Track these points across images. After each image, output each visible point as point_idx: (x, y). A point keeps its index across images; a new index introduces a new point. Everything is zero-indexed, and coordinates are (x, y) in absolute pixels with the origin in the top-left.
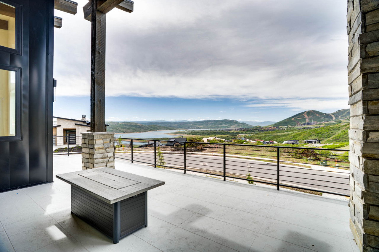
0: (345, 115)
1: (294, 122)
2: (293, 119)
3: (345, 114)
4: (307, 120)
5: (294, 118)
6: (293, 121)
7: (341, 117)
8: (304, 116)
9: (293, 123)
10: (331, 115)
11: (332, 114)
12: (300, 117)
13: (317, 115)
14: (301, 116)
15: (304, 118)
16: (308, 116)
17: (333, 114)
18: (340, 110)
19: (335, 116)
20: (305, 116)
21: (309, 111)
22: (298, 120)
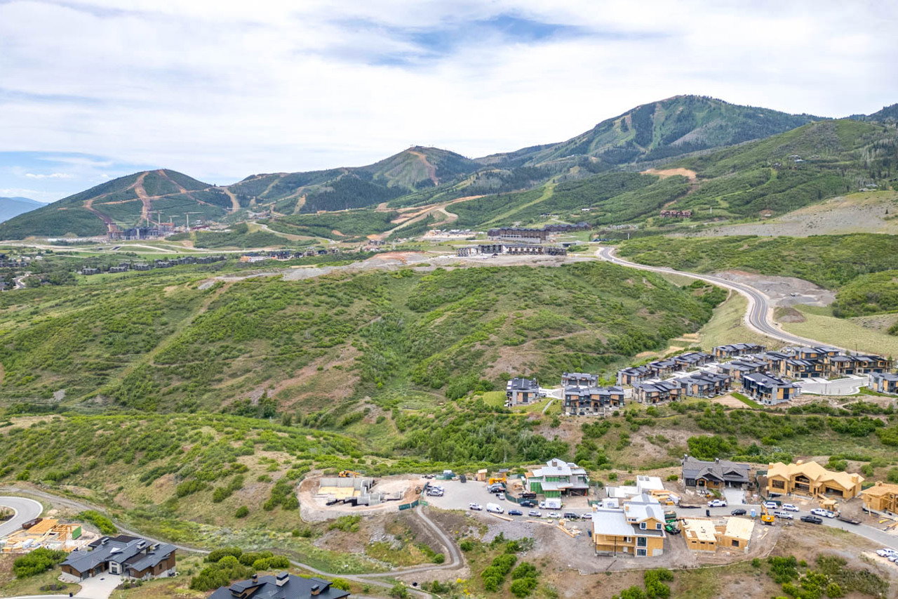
0: (268, 197)
1: (94, 218)
2: (88, 205)
3: (266, 192)
4: (144, 211)
5: (91, 201)
6: (89, 215)
7: (258, 201)
8: (132, 194)
9: (86, 221)
10: (229, 193)
11: (230, 188)
12: (115, 198)
13: (183, 191)
14: (119, 192)
15: (136, 203)
16: (149, 194)
17: (233, 189)
18: (253, 177)
19: (238, 197)
20: (138, 191)
21: (152, 172)
22: (107, 208)
